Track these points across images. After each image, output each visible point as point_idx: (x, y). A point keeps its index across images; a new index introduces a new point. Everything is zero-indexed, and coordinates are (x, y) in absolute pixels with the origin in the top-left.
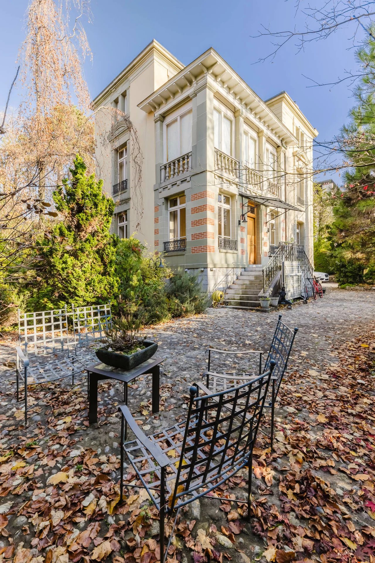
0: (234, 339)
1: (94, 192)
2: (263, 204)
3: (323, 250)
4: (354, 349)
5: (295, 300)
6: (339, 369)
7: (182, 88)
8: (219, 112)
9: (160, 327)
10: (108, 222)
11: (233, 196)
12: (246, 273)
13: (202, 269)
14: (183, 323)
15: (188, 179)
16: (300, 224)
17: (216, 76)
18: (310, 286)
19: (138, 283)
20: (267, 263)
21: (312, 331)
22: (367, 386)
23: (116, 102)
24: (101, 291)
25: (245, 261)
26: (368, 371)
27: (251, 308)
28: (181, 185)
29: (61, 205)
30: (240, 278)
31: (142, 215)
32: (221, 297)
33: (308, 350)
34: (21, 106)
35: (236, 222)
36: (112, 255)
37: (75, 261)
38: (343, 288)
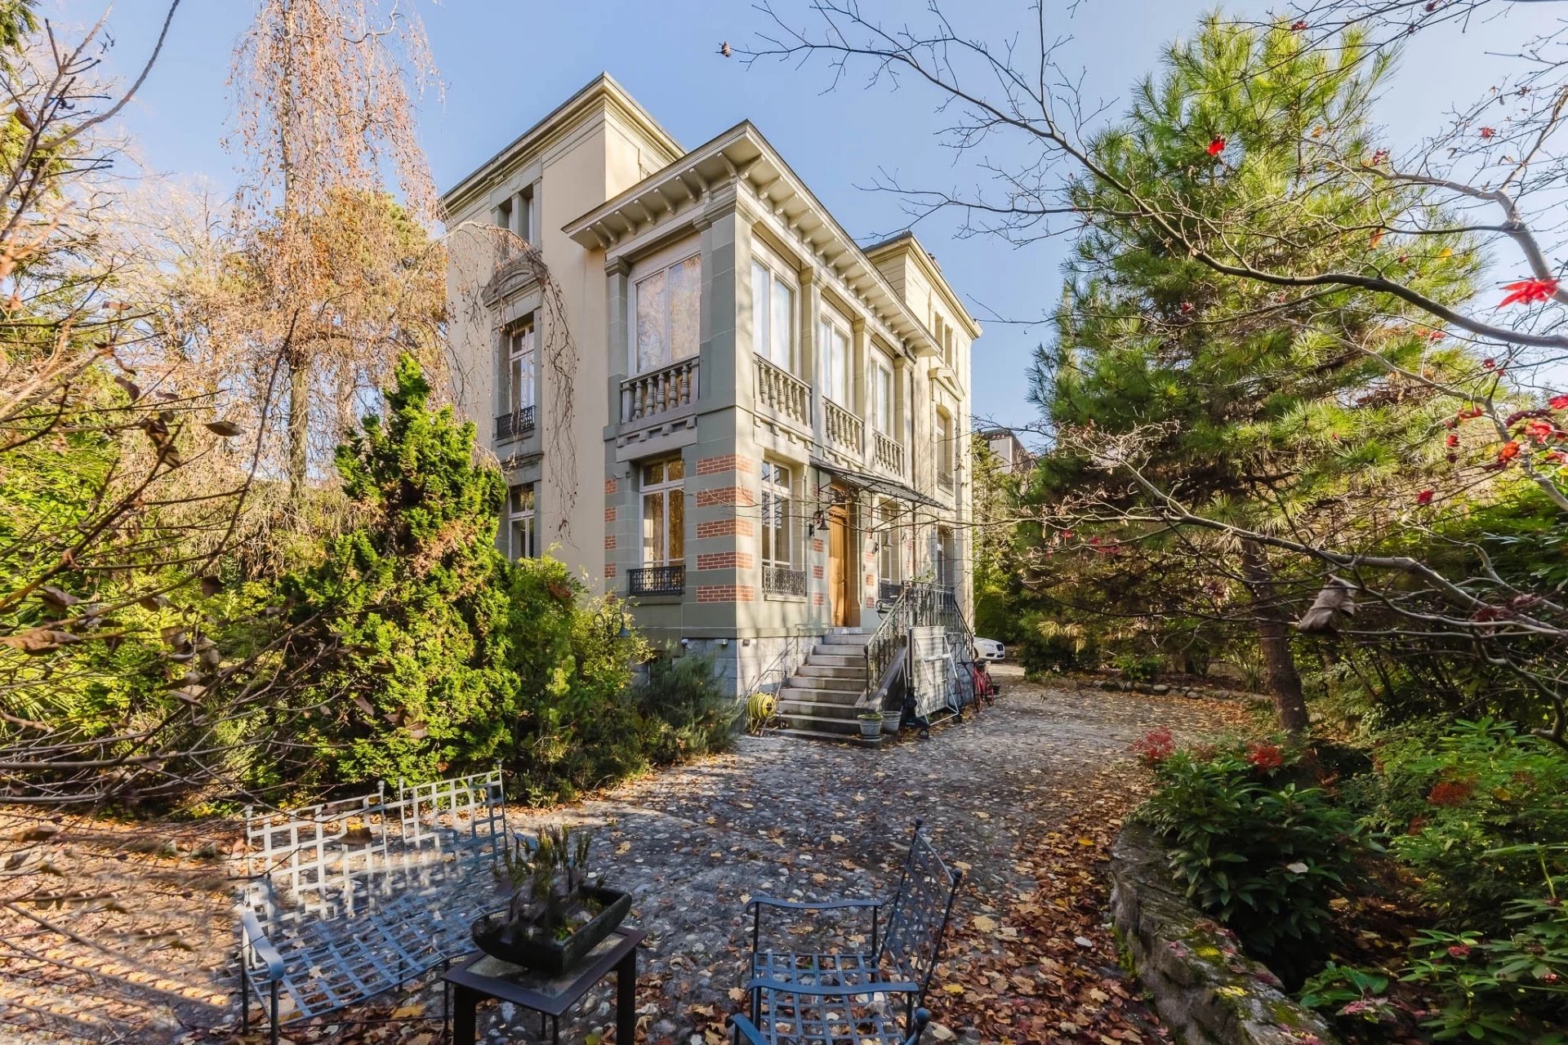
0: (803, 830)
1: (453, 456)
2: (866, 488)
3: (992, 588)
4: (1066, 853)
5: (935, 715)
6: (1038, 912)
7: (677, 203)
8: (766, 268)
9: (623, 793)
10: (488, 530)
11: (796, 466)
12: (825, 649)
13: (724, 642)
14: (680, 781)
15: (690, 421)
16: (944, 533)
17: (757, 186)
18: (967, 678)
19: (568, 687)
20: (875, 628)
21: (977, 803)
22: (1095, 954)
23: (506, 208)
24: (470, 710)
25: (825, 620)
26: (1096, 912)
27: (837, 736)
28: (672, 435)
29: (360, 486)
30: (813, 659)
31: (576, 499)
32: (769, 709)
33: (969, 858)
34: (239, 197)
35: (804, 530)
36: (500, 612)
37: (398, 634)
38: (1036, 681)
